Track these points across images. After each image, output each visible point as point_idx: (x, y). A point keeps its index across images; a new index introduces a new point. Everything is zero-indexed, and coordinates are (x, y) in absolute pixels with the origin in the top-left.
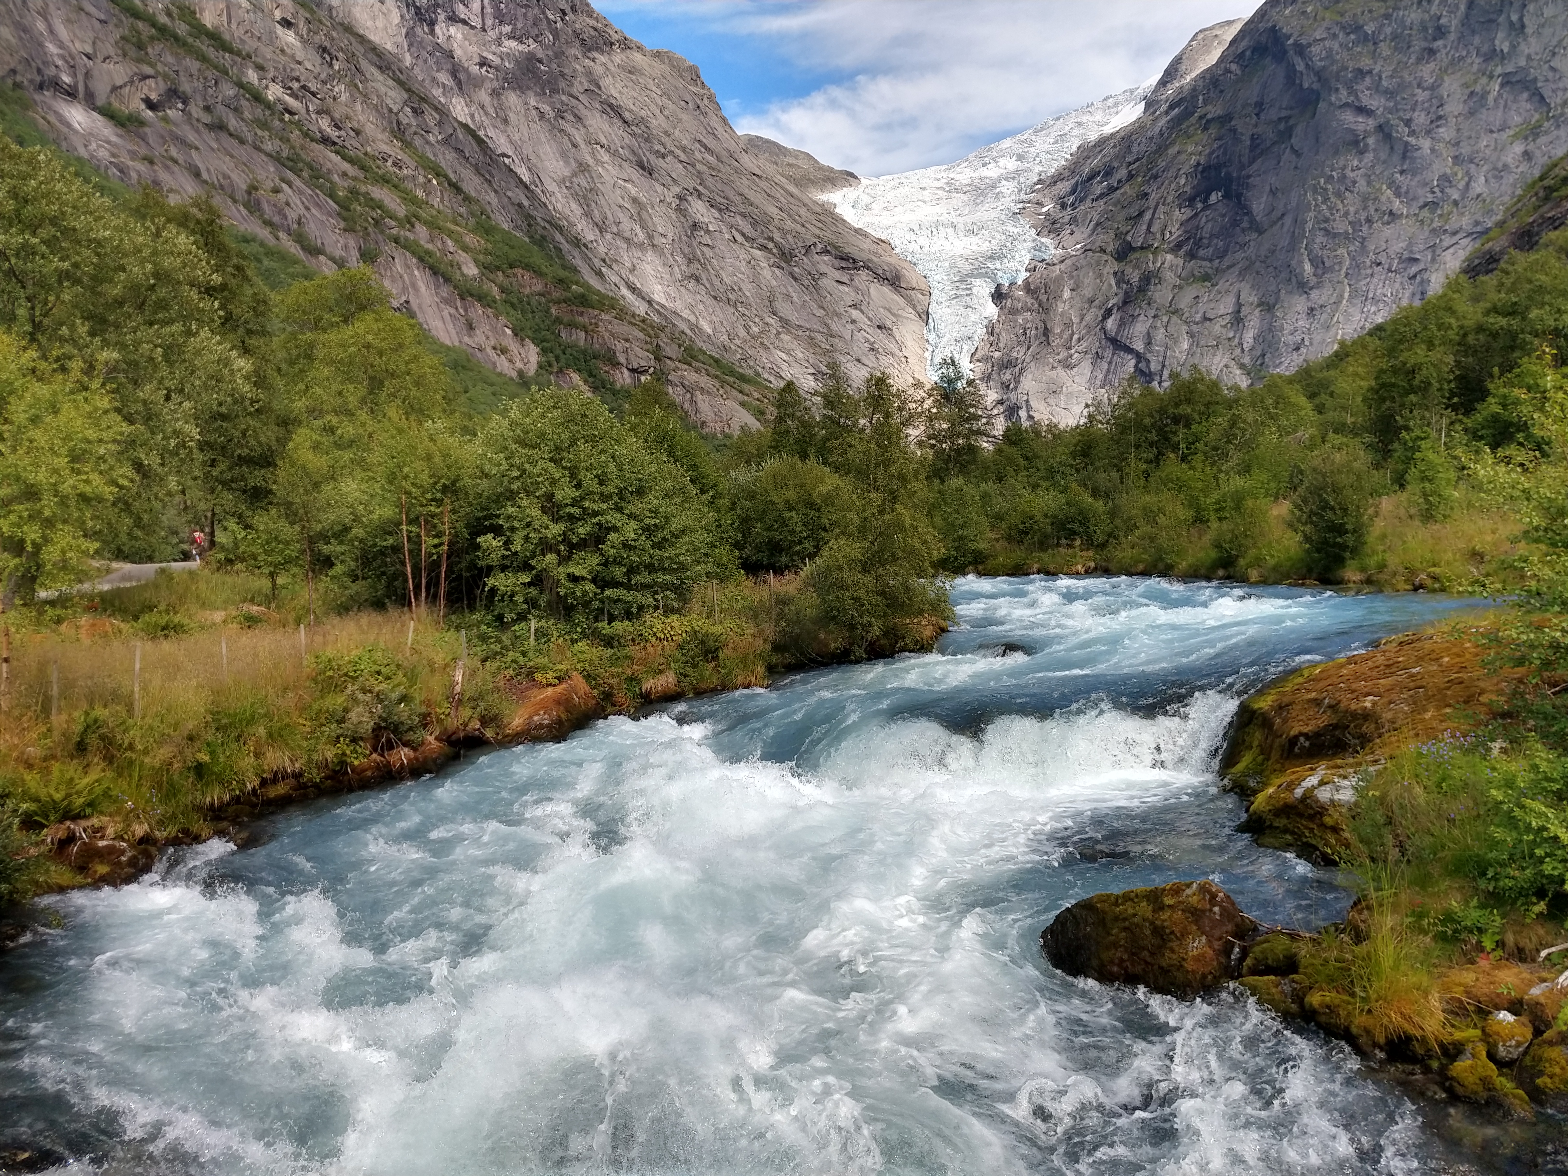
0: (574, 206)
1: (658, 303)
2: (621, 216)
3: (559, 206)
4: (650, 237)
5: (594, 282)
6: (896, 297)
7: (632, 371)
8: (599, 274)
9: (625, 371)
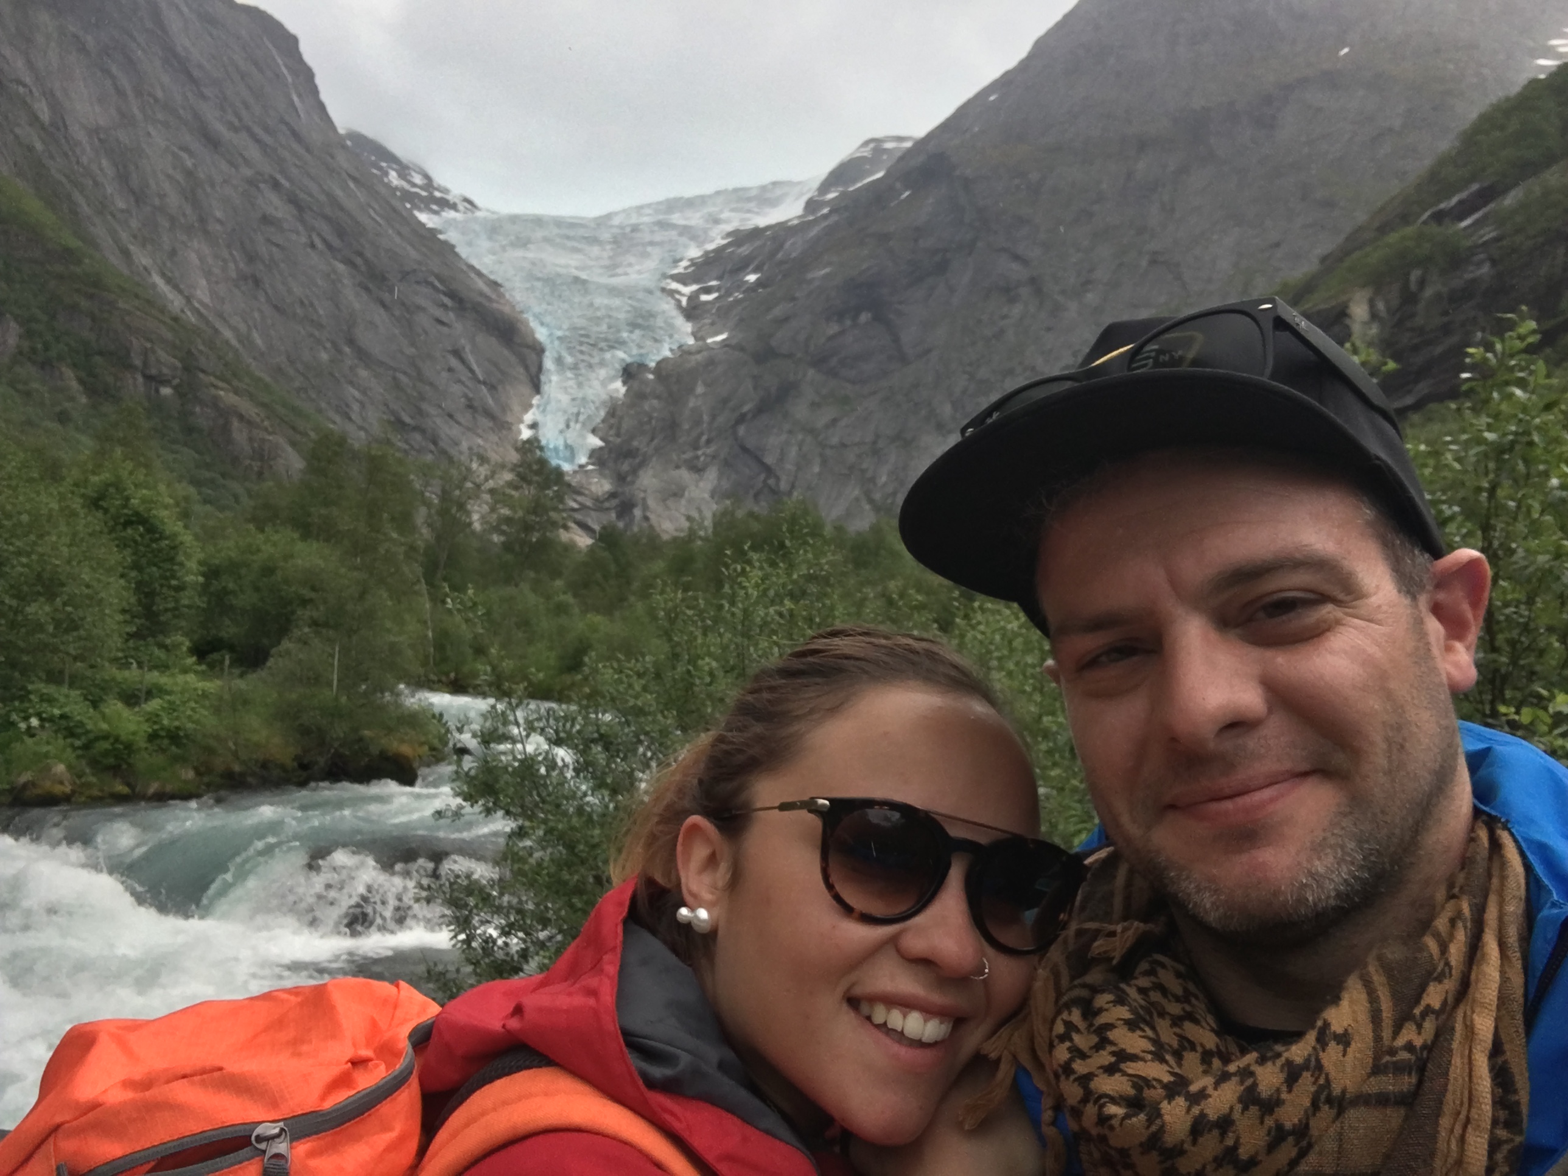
0: (105, 163)
1: (201, 302)
2: (167, 186)
3: (85, 160)
4: (202, 220)
5: (115, 260)
6: (506, 352)
7: (148, 378)
8: (126, 253)
9: (140, 379)
